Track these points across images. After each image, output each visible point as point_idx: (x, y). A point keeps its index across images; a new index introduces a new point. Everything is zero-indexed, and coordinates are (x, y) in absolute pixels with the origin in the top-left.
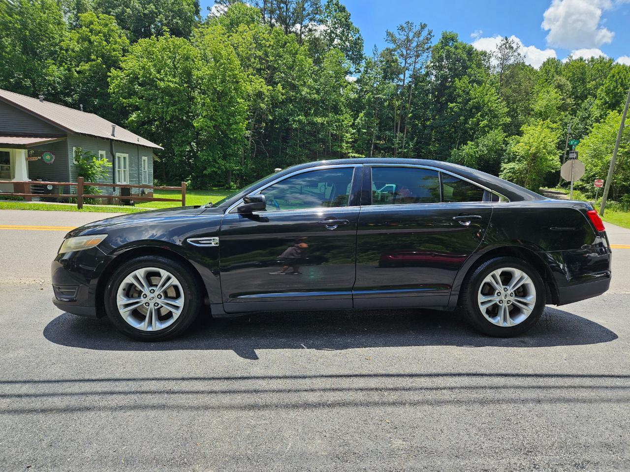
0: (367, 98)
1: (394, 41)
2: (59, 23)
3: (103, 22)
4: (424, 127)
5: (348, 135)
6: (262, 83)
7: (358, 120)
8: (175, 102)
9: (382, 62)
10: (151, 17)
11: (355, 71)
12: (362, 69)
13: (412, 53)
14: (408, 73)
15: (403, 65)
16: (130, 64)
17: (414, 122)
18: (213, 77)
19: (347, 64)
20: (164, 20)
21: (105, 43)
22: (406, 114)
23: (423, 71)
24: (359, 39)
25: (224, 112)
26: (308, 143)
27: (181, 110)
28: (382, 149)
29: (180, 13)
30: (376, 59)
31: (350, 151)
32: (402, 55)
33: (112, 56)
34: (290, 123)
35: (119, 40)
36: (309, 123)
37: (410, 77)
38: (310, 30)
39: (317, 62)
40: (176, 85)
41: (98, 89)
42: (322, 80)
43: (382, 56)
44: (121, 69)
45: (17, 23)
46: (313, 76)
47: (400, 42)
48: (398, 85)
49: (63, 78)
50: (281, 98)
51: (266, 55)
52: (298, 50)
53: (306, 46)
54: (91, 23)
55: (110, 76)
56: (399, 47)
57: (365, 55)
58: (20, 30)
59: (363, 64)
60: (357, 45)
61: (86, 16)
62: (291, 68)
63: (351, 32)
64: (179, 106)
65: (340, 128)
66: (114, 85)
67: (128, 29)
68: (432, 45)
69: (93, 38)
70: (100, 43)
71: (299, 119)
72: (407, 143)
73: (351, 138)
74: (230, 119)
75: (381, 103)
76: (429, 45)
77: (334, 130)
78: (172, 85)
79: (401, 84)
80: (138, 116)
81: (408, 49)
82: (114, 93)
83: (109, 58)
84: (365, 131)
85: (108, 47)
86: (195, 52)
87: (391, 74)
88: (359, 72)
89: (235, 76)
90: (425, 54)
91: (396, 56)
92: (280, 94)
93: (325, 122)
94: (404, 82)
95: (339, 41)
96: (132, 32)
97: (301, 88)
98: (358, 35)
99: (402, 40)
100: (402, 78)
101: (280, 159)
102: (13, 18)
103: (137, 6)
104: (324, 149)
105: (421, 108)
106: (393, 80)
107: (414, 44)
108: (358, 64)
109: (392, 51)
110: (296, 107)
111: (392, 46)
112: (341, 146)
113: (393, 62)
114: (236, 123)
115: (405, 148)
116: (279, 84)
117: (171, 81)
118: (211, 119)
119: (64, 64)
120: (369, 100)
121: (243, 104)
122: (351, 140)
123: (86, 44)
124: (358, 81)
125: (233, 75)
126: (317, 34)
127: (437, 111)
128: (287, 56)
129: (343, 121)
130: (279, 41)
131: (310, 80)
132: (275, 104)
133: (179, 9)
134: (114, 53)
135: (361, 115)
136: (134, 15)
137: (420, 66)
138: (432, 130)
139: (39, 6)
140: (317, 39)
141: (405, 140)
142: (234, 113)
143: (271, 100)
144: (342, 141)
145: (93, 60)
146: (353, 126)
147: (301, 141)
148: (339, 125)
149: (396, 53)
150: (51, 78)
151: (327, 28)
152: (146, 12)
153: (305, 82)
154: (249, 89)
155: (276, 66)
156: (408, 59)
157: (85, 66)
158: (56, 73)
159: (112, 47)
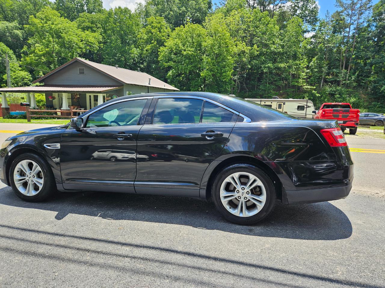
0: (319, 47)
1: (342, 6)
2: (138, 25)
3: (158, 21)
4: (365, 64)
5: (304, 74)
6: (244, 45)
7: (312, 63)
8: (192, 62)
9: (332, 21)
10: (183, 15)
11: (311, 30)
12: (317, 28)
13: (356, 12)
14: (352, 27)
15: (349, 22)
16: (170, 43)
17: (356, 61)
18: (213, 45)
19: (306, 26)
20: (190, 15)
21: (158, 33)
22: (350, 56)
23: (366, 24)
24: (315, 8)
25: (219, 66)
26: (275, 81)
27: (195, 66)
28: (330, 82)
29: (199, 10)
30: (328, 20)
31: (305, 85)
32: (348, 15)
33: (162, 40)
34: (262, 69)
35: (166, 30)
36: (276, 68)
37: (354, 29)
38: (280, 7)
39: (283, 27)
40: (192, 52)
41: (155, 59)
42: (286, 39)
43: (333, 17)
44: (165, 46)
45: (118, 27)
46: (280, 36)
47: (347, 6)
48: (344, 36)
49: (139, 55)
50: (256, 53)
51: (249, 27)
52: (269, 21)
53: (276, 18)
54: (152, 23)
55: (160, 51)
56: (346, 9)
57: (319, 18)
58: (119, 31)
59: (318, 24)
60: (314, 12)
61: (150, 19)
62: (264, 33)
63: (309, 4)
64: (193, 65)
65: (298, 69)
66: (161, 56)
67: (171, 23)
68: (373, 5)
69: (153, 31)
70: (156, 33)
71: (268, 66)
72: (350, 76)
73: (306, 76)
74: (222, 70)
75: (331, 50)
76: (370, 5)
77: (293, 71)
78: (190, 53)
79: (347, 35)
80: (173, 72)
81: (352, 10)
82: (161, 60)
83: (160, 41)
84: (316, 70)
85: (160, 35)
86: (203, 31)
87: (340, 29)
88: (314, 30)
89: (226, 43)
90: (367, 12)
91: (344, 15)
92: (255, 51)
93: (286, 67)
94: (349, 33)
95: (300, 11)
96: (173, 24)
97: (270, 45)
98: (314, 6)
99: (348, 4)
100: (348, 30)
101: (255, 92)
102: (116, 25)
103: (176, 9)
104: (286, 85)
105: (363, 51)
106: (341, 32)
107: (359, 6)
108: (314, 25)
109: (340, 12)
110: (267, 58)
111: (340, 9)
112: (298, 81)
113: (341, 20)
114: (225, 72)
115: (348, 80)
116: (255, 45)
117: (189, 51)
118: (211, 71)
119: (140, 47)
120: (321, 49)
121: (231, 60)
122: (305, 77)
123: (150, 34)
124: (313, 37)
125: (225, 43)
126: (285, 9)
127: (376, 52)
128: (261, 26)
129: (300, 64)
130: (257, 17)
131: (277, 40)
132: (253, 57)
133: (199, 7)
134: (163, 38)
135: (314, 59)
136: (175, 15)
137: (363, 20)
138: (371, 66)
139: (128, 17)
140: (284, 12)
141: (349, 75)
142: (225, 66)
143: (250, 56)
144: (299, 78)
145: (153, 43)
146: (308, 67)
147: (270, 80)
148: (297, 67)
149: (343, 14)
150: (133, 55)
151: (292, 4)
152: (181, 12)
153: (273, 42)
154: (236, 50)
155: (255, 33)
156: (353, 17)
157: (149, 47)
158: (135, 52)
159: (162, 35)
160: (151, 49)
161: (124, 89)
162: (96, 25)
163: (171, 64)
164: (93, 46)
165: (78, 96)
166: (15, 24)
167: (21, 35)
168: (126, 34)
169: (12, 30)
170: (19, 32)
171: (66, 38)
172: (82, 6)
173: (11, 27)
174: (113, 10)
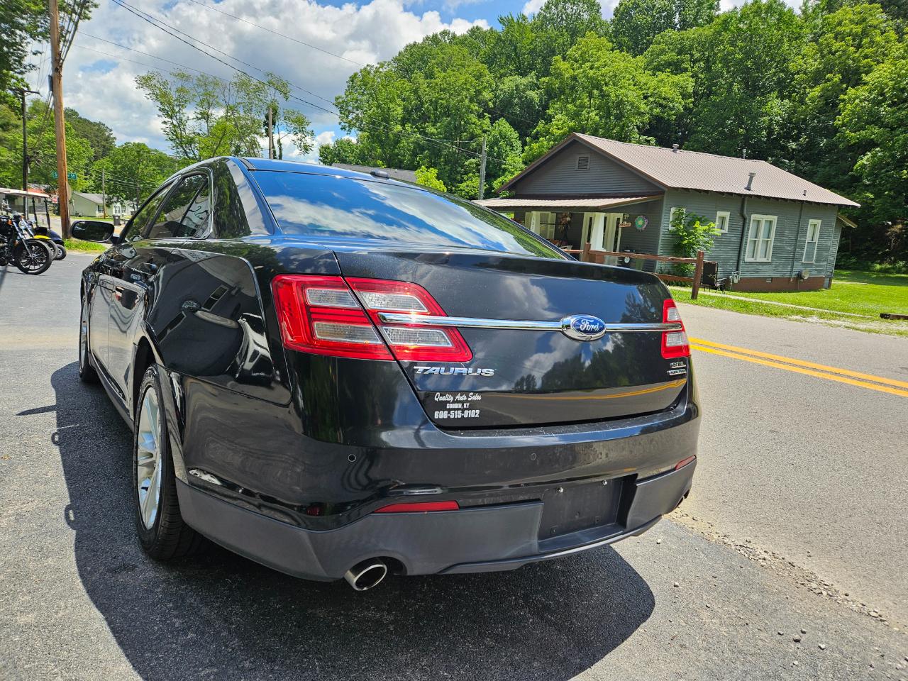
3: (857, 17)
21: (853, 49)
33: (859, 67)
35: (879, 39)
44: (863, 84)
54: (840, 24)
55: (844, 101)
61: (836, 16)
66: (846, 112)
69: (837, 46)
70: (844, 52)
80: (874, 155)
82: (843, 125)
119: (795, 94)
157: (816, 92)
158: (777, 107)
159: (863, 54)
160: (821, 97)
161: (665, 203)
162: (692, 55)
163: (874, 132)
164: (671, 105)
165: (568, 219)
166: (531, 78)
167: (537, 100)
168: (761, 66)
169: (524, 92)
170: (534, 95)
171: (612, 95)
172: (670, 16)
173: (524, 85)
174: (738, 10)
